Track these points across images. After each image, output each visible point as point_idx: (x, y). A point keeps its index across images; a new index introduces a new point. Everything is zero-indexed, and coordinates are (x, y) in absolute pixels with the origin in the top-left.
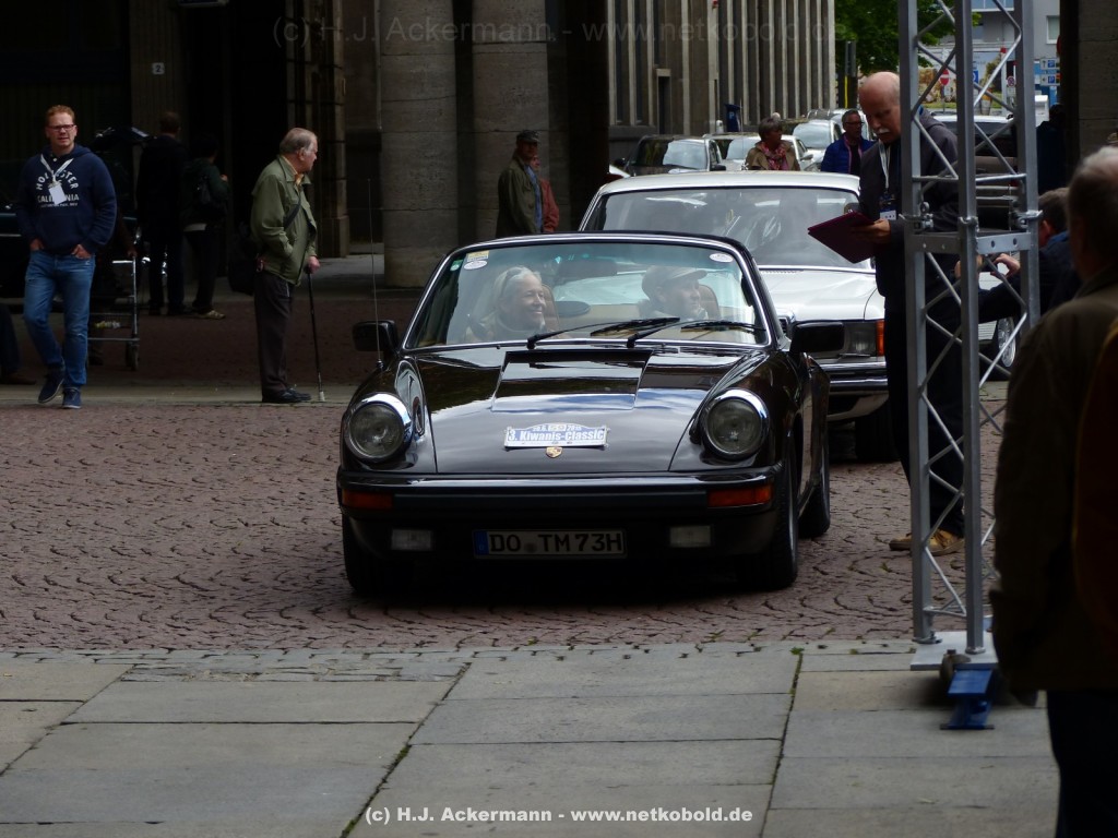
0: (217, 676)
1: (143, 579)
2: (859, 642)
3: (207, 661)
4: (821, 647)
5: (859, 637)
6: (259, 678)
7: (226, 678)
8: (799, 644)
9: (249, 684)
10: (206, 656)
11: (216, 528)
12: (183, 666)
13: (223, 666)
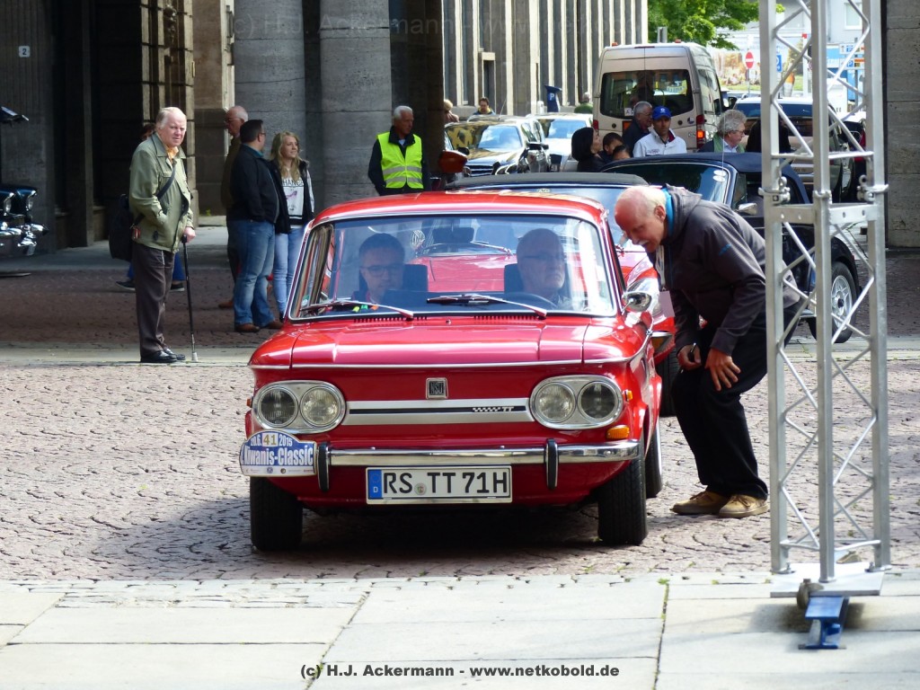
0: (142, 603)
1: (62, 519)
2: (719, 574)
3: (132, 590)
4: (684, 578)
5: (719, 570)
6: (179, 604)
7: (150, 604)
8: (664, 576)
9: (172, 610)
10: (129, 586)
11: (119, 474)
12: (110, 595)
13: (146, 594)
